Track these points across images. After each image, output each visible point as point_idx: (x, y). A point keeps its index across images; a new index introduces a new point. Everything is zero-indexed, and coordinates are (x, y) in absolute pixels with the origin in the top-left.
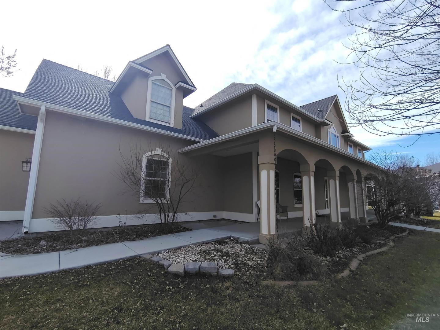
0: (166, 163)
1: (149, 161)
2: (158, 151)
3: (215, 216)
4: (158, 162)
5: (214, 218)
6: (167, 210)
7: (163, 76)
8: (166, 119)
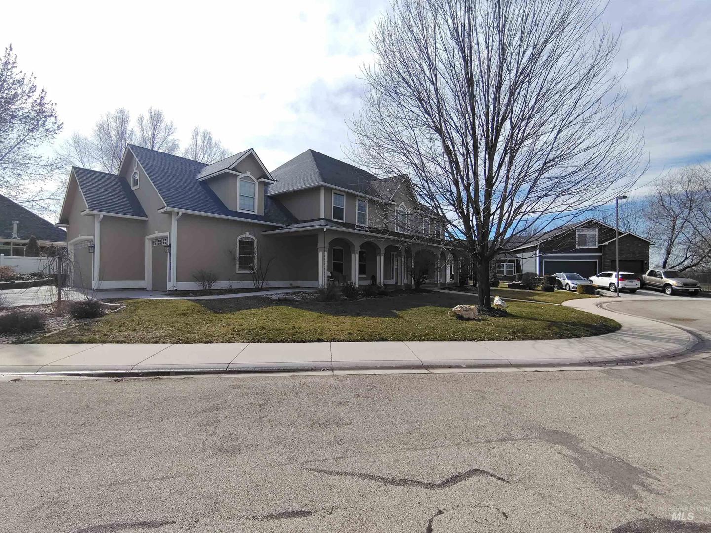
0: (252, 243)
1: (241, 242)
2: (247, 234)
3: (291, 284)
4: (247, 243)
5: (290, 286)
6: (258, 280)
7: (248, 174)
8: (251, 209)
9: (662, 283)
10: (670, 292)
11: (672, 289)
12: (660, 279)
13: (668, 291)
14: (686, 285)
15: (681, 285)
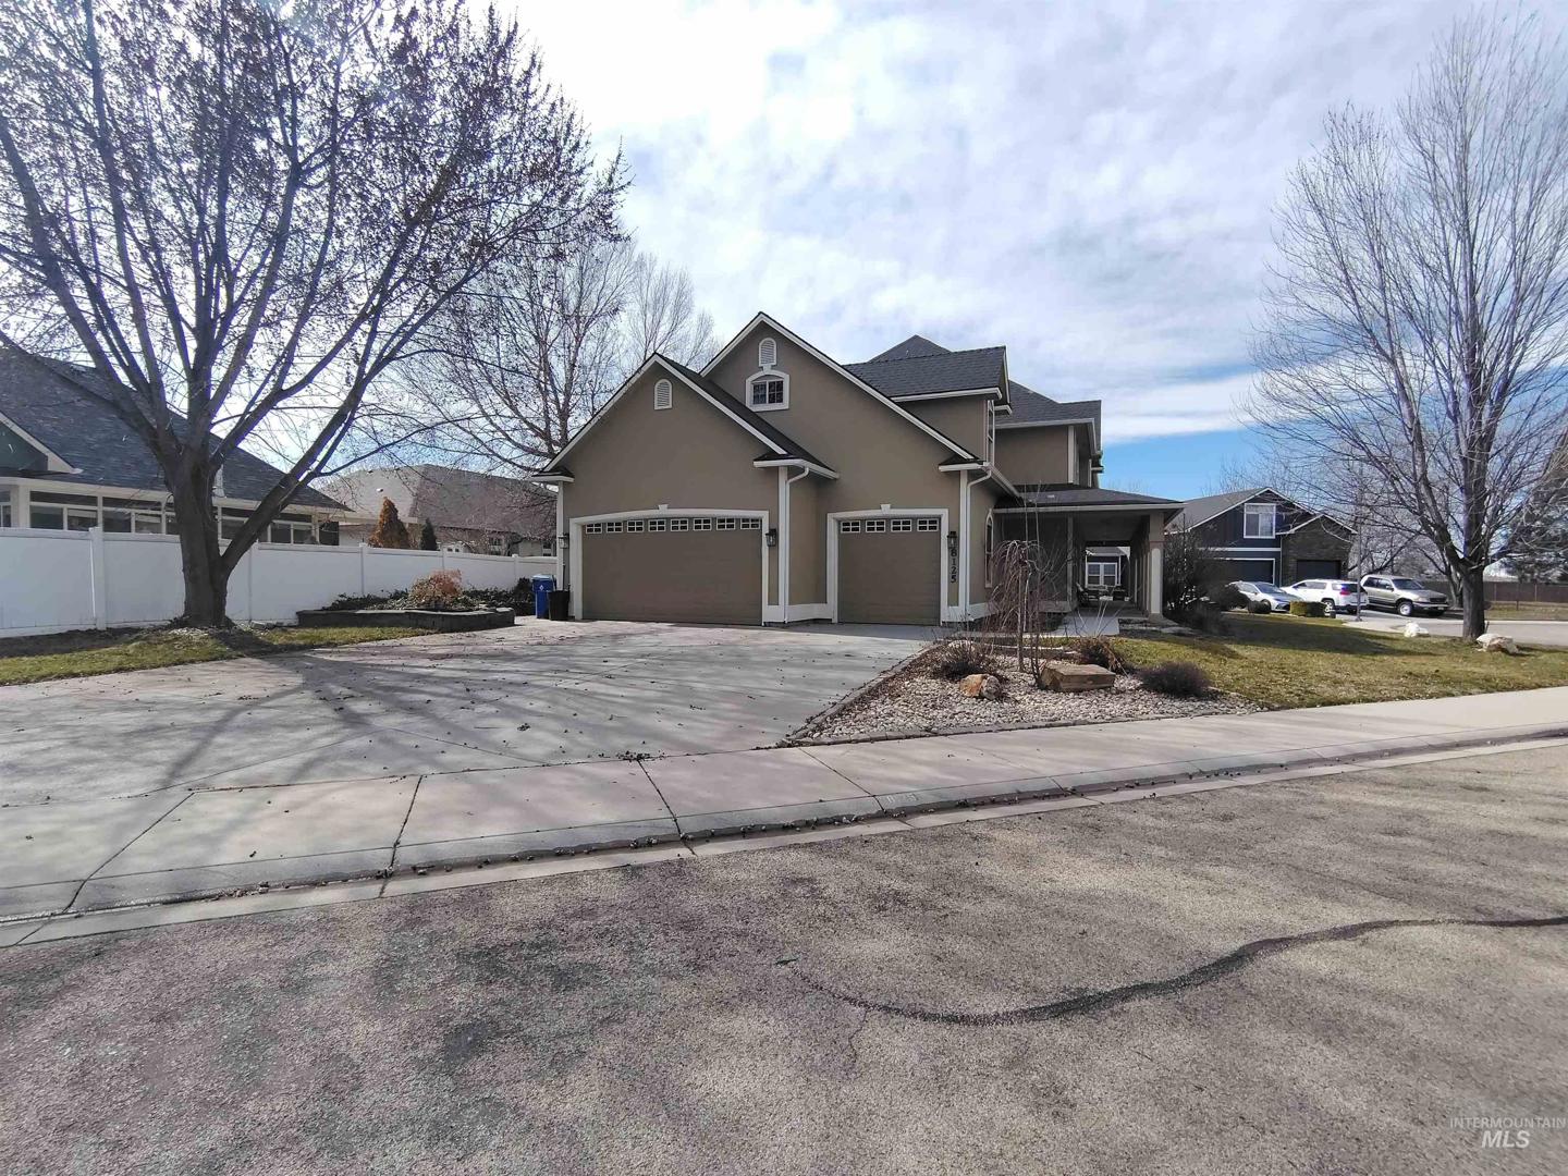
9: (1393, 597)
10: (1408, 612)
11: (1412, 606)
12: (1389, 592)
13: (1405, 609)
14: (1433, 600)
15: (1425, 601)
